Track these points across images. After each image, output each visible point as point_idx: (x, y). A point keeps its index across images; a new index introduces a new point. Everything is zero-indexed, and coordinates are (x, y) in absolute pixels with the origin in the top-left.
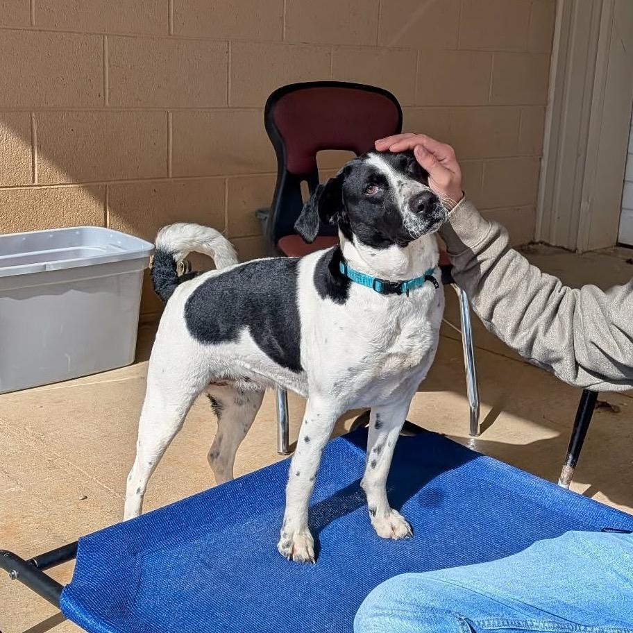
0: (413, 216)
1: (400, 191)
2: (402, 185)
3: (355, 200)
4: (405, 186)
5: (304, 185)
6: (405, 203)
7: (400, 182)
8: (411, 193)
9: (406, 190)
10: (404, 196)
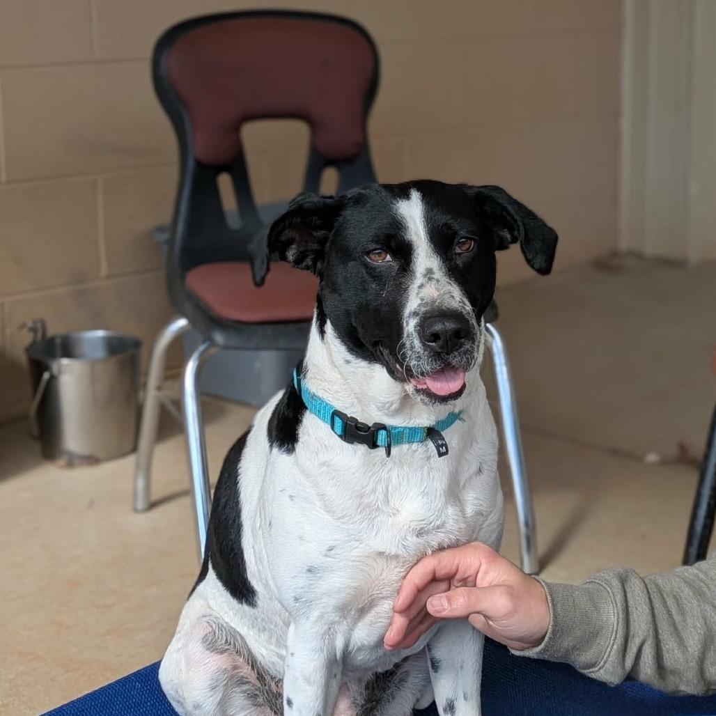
0: (417, 343)
1: (421, 286)
2: (430, 279)
3: (347, 254)
4: (434, 282)
5: (225, 182)
6: (415, 314)
7: (429, 272)
8: (434, 302)
9: (431, 291)
10: (422, 300)
